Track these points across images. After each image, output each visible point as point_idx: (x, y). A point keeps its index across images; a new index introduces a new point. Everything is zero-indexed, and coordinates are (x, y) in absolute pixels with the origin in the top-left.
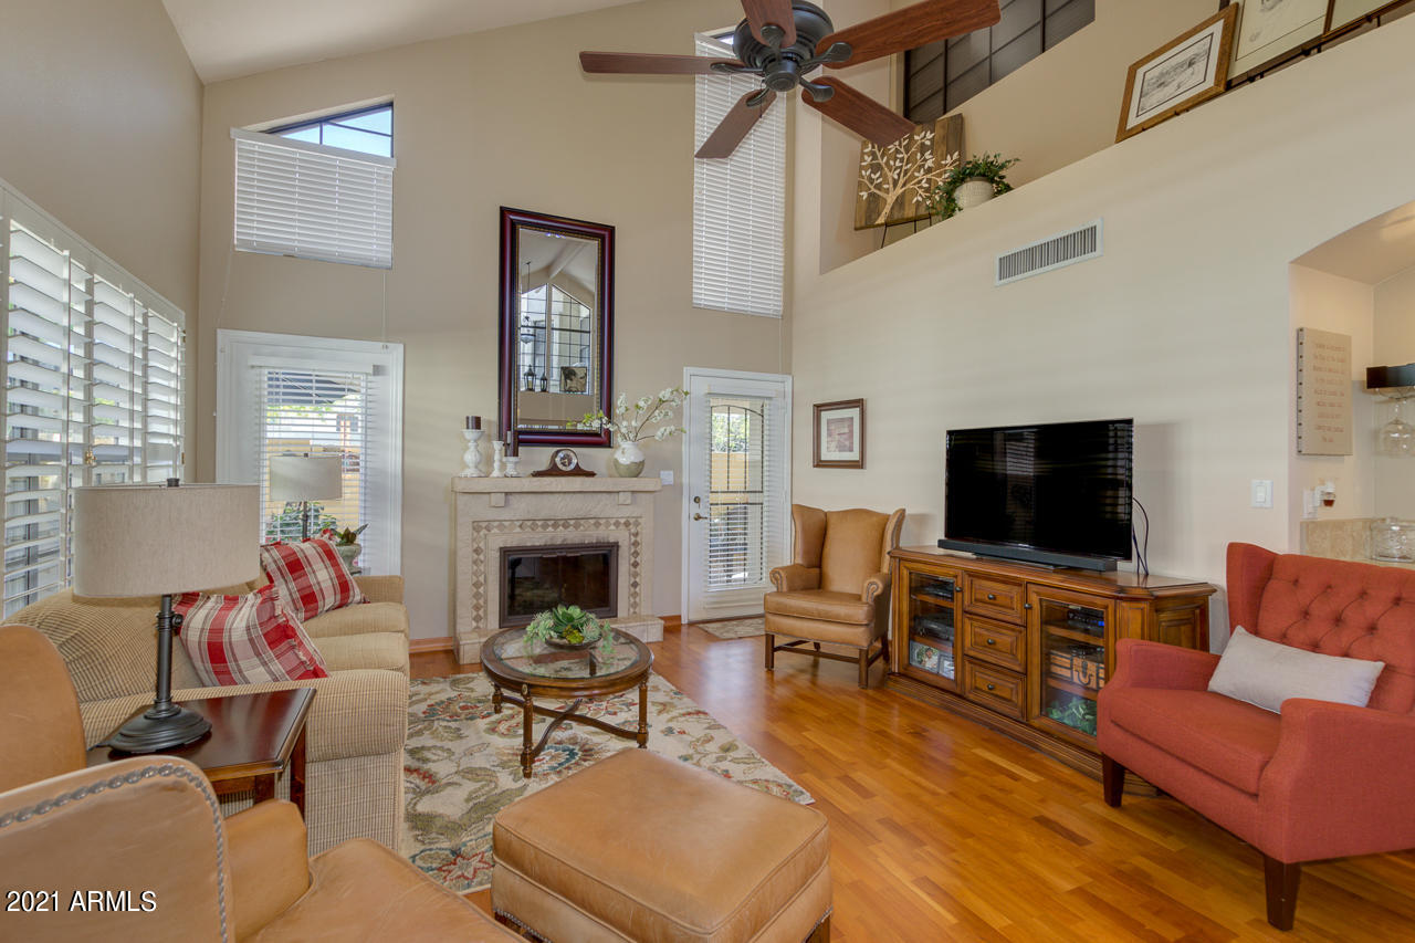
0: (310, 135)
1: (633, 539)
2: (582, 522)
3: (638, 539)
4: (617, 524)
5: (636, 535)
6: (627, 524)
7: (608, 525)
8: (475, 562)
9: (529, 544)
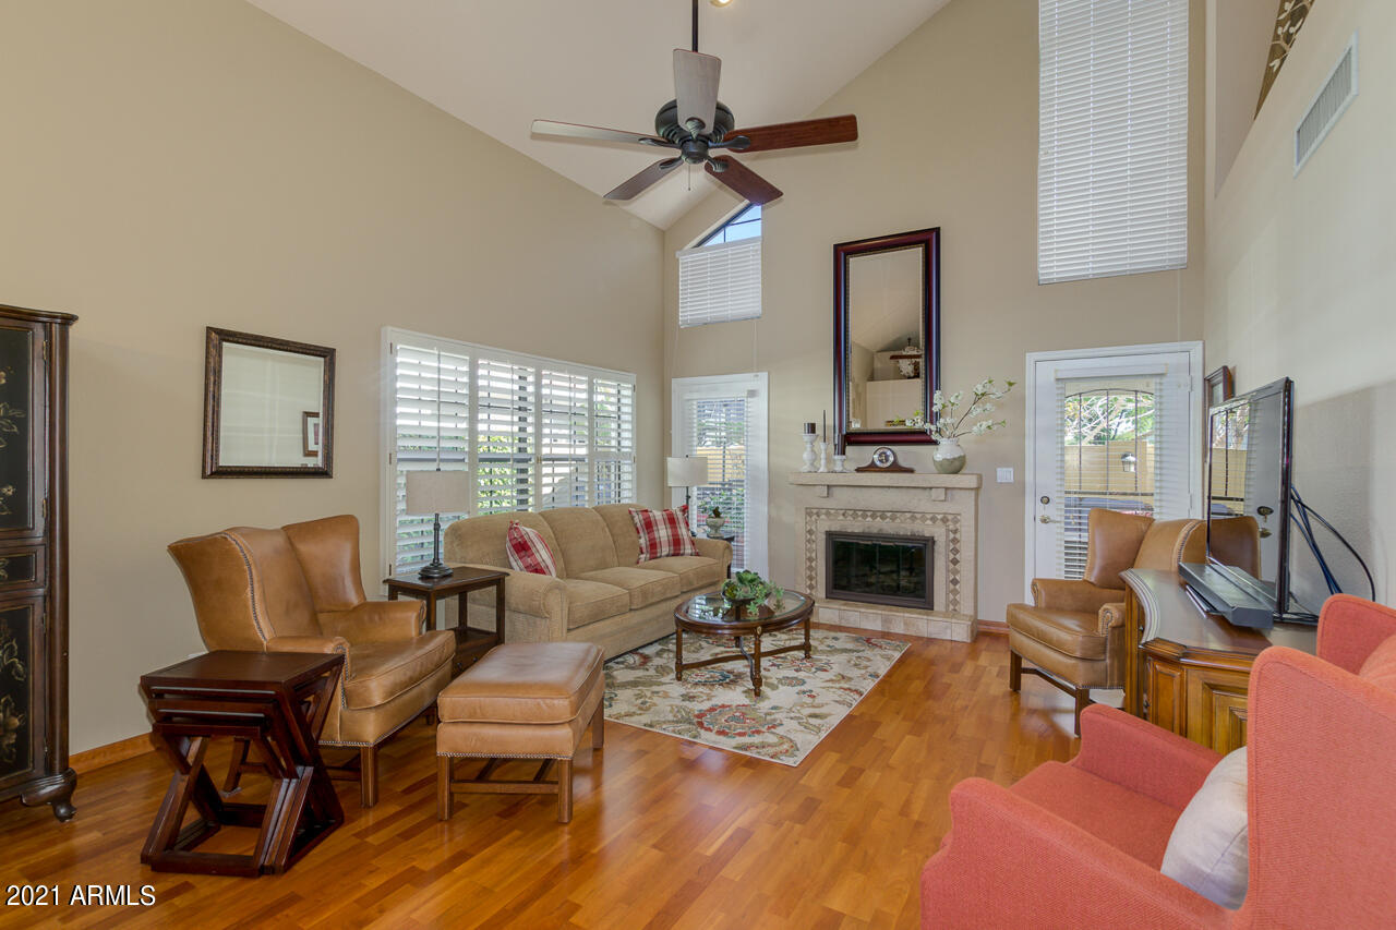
0: (718, 239)
1: (952, 536)
2: (898, 515)
3: (958, 536)
4: (934, 519)
5: (955, 532)
6: (944, 520)
7: (924, 519)
8: (809, 541)
9: (849, 531)
